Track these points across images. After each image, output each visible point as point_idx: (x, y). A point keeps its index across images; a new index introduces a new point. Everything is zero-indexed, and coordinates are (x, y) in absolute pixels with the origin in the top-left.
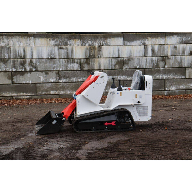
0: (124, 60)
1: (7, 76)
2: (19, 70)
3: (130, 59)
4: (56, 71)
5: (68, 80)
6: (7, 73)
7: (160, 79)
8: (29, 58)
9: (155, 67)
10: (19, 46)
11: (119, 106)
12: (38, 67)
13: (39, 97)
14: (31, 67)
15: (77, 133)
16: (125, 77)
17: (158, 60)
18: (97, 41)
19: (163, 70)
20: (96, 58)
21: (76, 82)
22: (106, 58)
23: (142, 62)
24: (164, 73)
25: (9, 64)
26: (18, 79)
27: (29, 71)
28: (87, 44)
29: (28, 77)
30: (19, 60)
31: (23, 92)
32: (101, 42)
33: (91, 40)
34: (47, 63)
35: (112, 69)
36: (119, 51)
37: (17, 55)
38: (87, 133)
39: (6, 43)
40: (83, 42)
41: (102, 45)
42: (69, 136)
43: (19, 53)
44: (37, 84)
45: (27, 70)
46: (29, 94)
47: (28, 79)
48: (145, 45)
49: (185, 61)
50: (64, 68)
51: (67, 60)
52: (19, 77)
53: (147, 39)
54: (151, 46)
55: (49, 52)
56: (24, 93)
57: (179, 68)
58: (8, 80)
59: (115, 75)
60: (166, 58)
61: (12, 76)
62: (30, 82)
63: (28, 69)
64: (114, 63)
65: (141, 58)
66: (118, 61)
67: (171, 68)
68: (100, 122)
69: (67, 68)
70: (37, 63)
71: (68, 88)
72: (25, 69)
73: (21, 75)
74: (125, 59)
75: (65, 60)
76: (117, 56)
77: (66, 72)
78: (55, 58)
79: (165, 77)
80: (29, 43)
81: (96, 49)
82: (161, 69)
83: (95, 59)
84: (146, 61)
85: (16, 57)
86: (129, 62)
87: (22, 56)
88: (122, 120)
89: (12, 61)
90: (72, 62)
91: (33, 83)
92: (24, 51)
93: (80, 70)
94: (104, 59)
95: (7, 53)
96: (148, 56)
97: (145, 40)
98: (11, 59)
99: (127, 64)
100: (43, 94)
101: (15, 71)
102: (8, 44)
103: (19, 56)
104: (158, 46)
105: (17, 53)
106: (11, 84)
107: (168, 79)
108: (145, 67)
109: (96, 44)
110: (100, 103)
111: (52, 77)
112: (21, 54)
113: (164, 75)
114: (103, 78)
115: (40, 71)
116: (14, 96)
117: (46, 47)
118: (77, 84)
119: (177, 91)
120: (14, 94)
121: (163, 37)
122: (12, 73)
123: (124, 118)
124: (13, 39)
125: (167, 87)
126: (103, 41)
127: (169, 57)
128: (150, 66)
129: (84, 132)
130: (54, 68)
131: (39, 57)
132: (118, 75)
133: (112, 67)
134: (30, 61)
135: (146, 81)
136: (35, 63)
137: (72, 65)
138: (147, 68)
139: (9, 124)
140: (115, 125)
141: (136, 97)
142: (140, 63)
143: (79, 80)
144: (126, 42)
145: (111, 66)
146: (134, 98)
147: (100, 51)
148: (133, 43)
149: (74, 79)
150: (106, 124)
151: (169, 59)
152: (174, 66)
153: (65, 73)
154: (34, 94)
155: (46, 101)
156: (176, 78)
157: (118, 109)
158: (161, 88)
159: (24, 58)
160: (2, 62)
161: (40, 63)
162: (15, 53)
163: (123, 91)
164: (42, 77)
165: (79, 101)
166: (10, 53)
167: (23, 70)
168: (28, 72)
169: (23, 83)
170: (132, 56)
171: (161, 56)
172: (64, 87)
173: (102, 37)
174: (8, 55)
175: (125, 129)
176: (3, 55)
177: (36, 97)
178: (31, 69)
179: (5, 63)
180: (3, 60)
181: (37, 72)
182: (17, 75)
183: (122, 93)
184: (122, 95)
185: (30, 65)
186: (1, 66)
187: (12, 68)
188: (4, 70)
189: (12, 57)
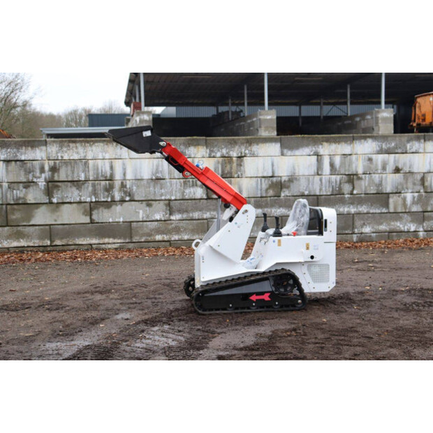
0: (283, 181)
1: (83, 210)
2: (103, 200)
3: (292, 179)
4: (165, 200)
5: (185, 216)
6: (83, 204)
7: (345, 213)
8: (119, 178)
9: (337, 193)
10: (104, 159)
11: (277, 264)
12: (133, 195)
13: (136, 245)
14: (123, 195)
15: (199, 314)
16: (284, 210)
17: (340, 181)
18: (236, 149)
19: (349, 198)
20: (234, 177)
21: (198, 219)
22: (251, 177)
23: (313, 184)
24: (352, 204)
25: (86, 189)
26: (101, 214)
27: (120, 201)
28: (219, 154)
29: (118, 211)
30: (103, 183)
31: (109, 237)
32: (243, 151)
33: (226, 147)
34: (149, 187)
35: (261, 197)
36: (273, 165)
37: (100, 174)
38: (217, 314)
39: (82, 155)
40: (211, 151)
41: (243, 155)
42: (183, 320)
43: (103, 171)
44: (132, 223)
45: (116, 200)
46: (119, 241)
47: (117, 215)
48: (317, 155)
49: (386, 184)
50: (179, 196)
51: (184, 182)
52: (102, 211)
53: (322, 144)
54: (328, 157)
55: (153, 169)
56: (111, 239)
57: (378, 195)
58: (84, 217)
59: (267, 207)
60: (355, 177)
61: (91, 210)
62: (121, 220)
63: (117, 198)
64: (264, 186)
65: (311, 178)
66: (272, 182)
67: (363, 195)
68: (243, 294)
69: (183, 195)
71: (185, 229)
72: (113, 197)
73: (105, 208)
74: (283, 179)
75: (180, 182)
76: (270, 175)
77: (182, 201)
78: (164, 179)
79: (353, 210)
80: (119, 154)
81: (233, 163)
82: (347, 196)
83: (232, 179)
84: (320, 182)
85: (98, 177)
86: (292, 185)
87: (106, 177)
88: (282, 290)
89: (90, 185)
90: (193, 186)
91: (126, 222)
92: (112, 168)
93: (206, 199)
94: (248, 179)
95: (83, 172)
96: (324, 174)
97: (318, 147)
98: (89, 181)
99: (288, 187)
100: (143, 240)
101: (96, 202)
102: (85, 156)
103: (102, 176)
104: (341, 158)
105: (100, 171)
106: (88, 223)
107: (359, 213)
108: (318, 193)
109: (234, 154)
110: (242, 259)
111: (158, 212)
112: (106, 172)
113: (351, 207)
114: (246, 214)
115: (139, 201)
116: (95, 244)
117: (147, 160)
118: (201, 223)
119: (375, 234)
120: (94, 241)
121: (349, 142)
122: (90, 205)
123: (285, 287)
124: (94, 148)
125: (356, 228)
126: (246, 148)
127: (360, 176)
128: (327, 191)
129: (211, 312)
130: (162, 195)
131: (135, 176)
132: (272, 206)
133: (261, 194)
134: (120, 183)
135: (324, 218)
136: (130, 188)
137: (192, 190)
138: (321, 194)
139: (79, 296)
140: (269, 299)
141: (308, 248)
142: (310, 185)
143: (205, 216)
144: (285, 151)
145: (259, 192)
146: (304, 249)
147: (241, 165)
148: (297, 152)
149: (196, 215)
150: (254, 298)
151: (359, 179)
152: (368, 192)
153: (180, 204)
154: (127, 241)
155: (147, 252)
156: (371, 211)
157: (276, 270)
158: (346, 230)
159: (111, 179)
160: (75, 186)
161: (138, 186)
162: (95, 172)
163: (284, 237)
164: (141, 212)
165: (203, 257)
166: (89, 171)
167: (109, 200)
168: (118, 203)
169: (109, 222)
170: (297, 174)
171: (345, 175)
172: (179, 229)
173: (243, 141)
174: (85, 174)
175: (287, 306)
176: (75, 175)
177: (131, 246)
178: (123, 197)
179: (79, 188)
180: (77, 184)
181: (133, 203)
182: (99, 208)
183: (282, 241)
184: (282, 244)
185: (120, 190)
186: (72, 193)
187: (91, 197)
188: (78, 200)
189: (91, 178)
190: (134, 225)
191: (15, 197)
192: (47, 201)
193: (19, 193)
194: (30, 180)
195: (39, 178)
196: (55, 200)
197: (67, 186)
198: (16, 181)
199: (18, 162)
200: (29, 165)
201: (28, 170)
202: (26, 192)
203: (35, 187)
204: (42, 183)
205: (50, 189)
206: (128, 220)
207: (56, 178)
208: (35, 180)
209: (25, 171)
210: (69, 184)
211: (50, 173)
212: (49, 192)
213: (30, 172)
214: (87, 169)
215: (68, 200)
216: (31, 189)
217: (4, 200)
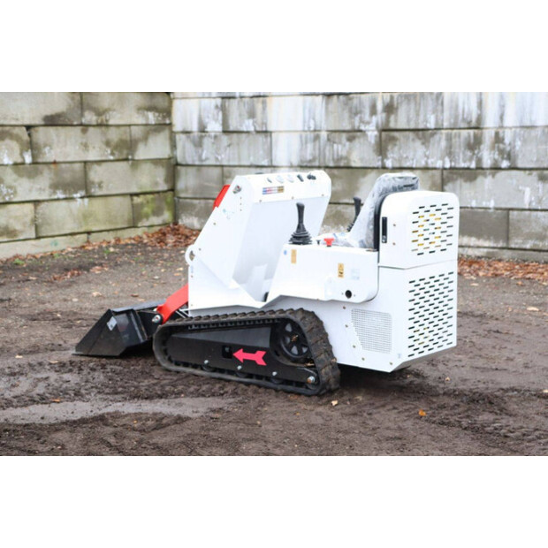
1: (430, 183)
2: (463, 165)
6: (430, 172)
8: (492, 125)
12: (516, 157)
13: (515, 254)
14: (496, 157)
25: (436, 145)
27: (491, 169)
29: (486, 187)
30: (464, 133)
31: (470, 235)
37: (460, 117)
43: (466, 110)
44: (511, 212)
45: (485, 166)
46: (487, 244)
47: (484, 195)
52: (461, 186)
61: (443, 182)
62: (492, 204)
63: (487, 163)
70: (514, 141)
72: (479, 160)
73: (466, 181)
85: (456, 122)
87: (471, 121)
89: (444, 137)
91: (501, 209)
92: (480, 104)
95: (433, 113)
98: (443, 129)
100: (528, 246)
101: (451, 168)
103: (464, 120)
105: (461, 111)
112: (470, 114)
114: (239, 194)
115: (525, 169)
122: (442, 174)
131: (521, 121)
134: (493, 135)
136: (510, 144)
140: (264, 364)
141: (341, 274)
150: (240, 355)
154: (501, 244)
159: (478, 125)
160: (420, 139)
161: (525, 141)
162: (453, 112)
164: (528, 191)
165: (192, 267)
166: (442, 111)
167: (473, 165)
168: (488, 172)
169: (472, 208)
174: (437, 116)
176: (421, 118)
177: (507, 254)
178: (496, 161)
179: (425, 142)
180: (422, 133)
181: (514, 173)
182: (456, 179)
183: (298, 253)
184: (298, 258)
185: (493, 148)
186: (415, 151)
187: (442, 158)
188: (423, 164)
189: (446, 124)
190: (514, 215)
191: (335, 157)
192: (379, 164)
193: (341, 148)
194: (356, 128)
195: (368, 123)
196: (389, 164)
197: (408, 138)
198: (337, 128)
199: (341, 97)
200: (355, 101)
201: (354, 110)
202: (350, 149)
203: (362, 140)
204: (372, 134)
205: (383, 144)
206: (503, 206)
207: (392, 125)
208: (362, 128)
209: (350, 111)
210: (411, 135)
211: (384, 115)
212: (381, 149)
213: (356, 114)
214: (439, 108)
215: (408, 164)
216: (356, 142)
217: (322, 160)
